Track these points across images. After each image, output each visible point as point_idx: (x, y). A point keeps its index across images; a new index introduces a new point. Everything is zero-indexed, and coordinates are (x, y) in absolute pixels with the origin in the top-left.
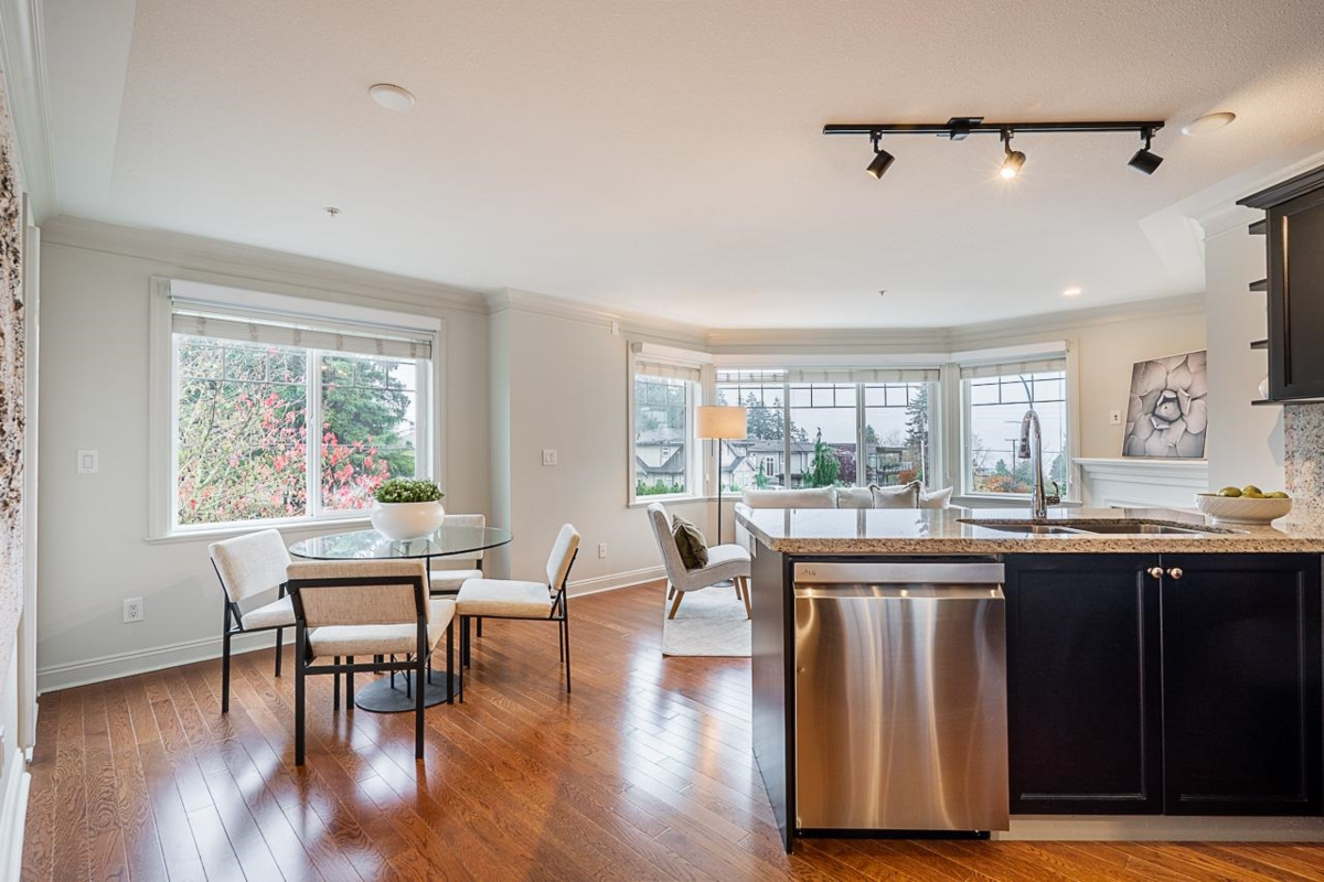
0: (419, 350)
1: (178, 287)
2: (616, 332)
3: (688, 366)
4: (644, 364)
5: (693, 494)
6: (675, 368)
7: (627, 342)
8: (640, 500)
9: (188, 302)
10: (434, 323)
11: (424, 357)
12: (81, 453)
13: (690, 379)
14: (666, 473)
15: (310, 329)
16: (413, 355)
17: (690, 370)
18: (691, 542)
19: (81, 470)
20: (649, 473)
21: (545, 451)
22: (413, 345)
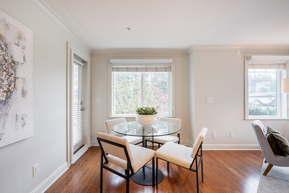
0: (167, 69)
1: (112, 61)
2: (239, 53)
3: (279, 63)
4: (253, 65)
5: (281, 116)
6: (270, 65)
7: (244, 57)
8: (250, 117)
9: (115, 64)
10: (171, 61)
11: (169, 71)
12: (97, 98)
13: (279, 68)
14: (271, 106)
15: (141, 67)
16: (166, 71)
17: (279, 64)
18: (278, 142)
19: (97, 102)
20: (263, 105)
21: (207, 98)
22: (166, 68)
